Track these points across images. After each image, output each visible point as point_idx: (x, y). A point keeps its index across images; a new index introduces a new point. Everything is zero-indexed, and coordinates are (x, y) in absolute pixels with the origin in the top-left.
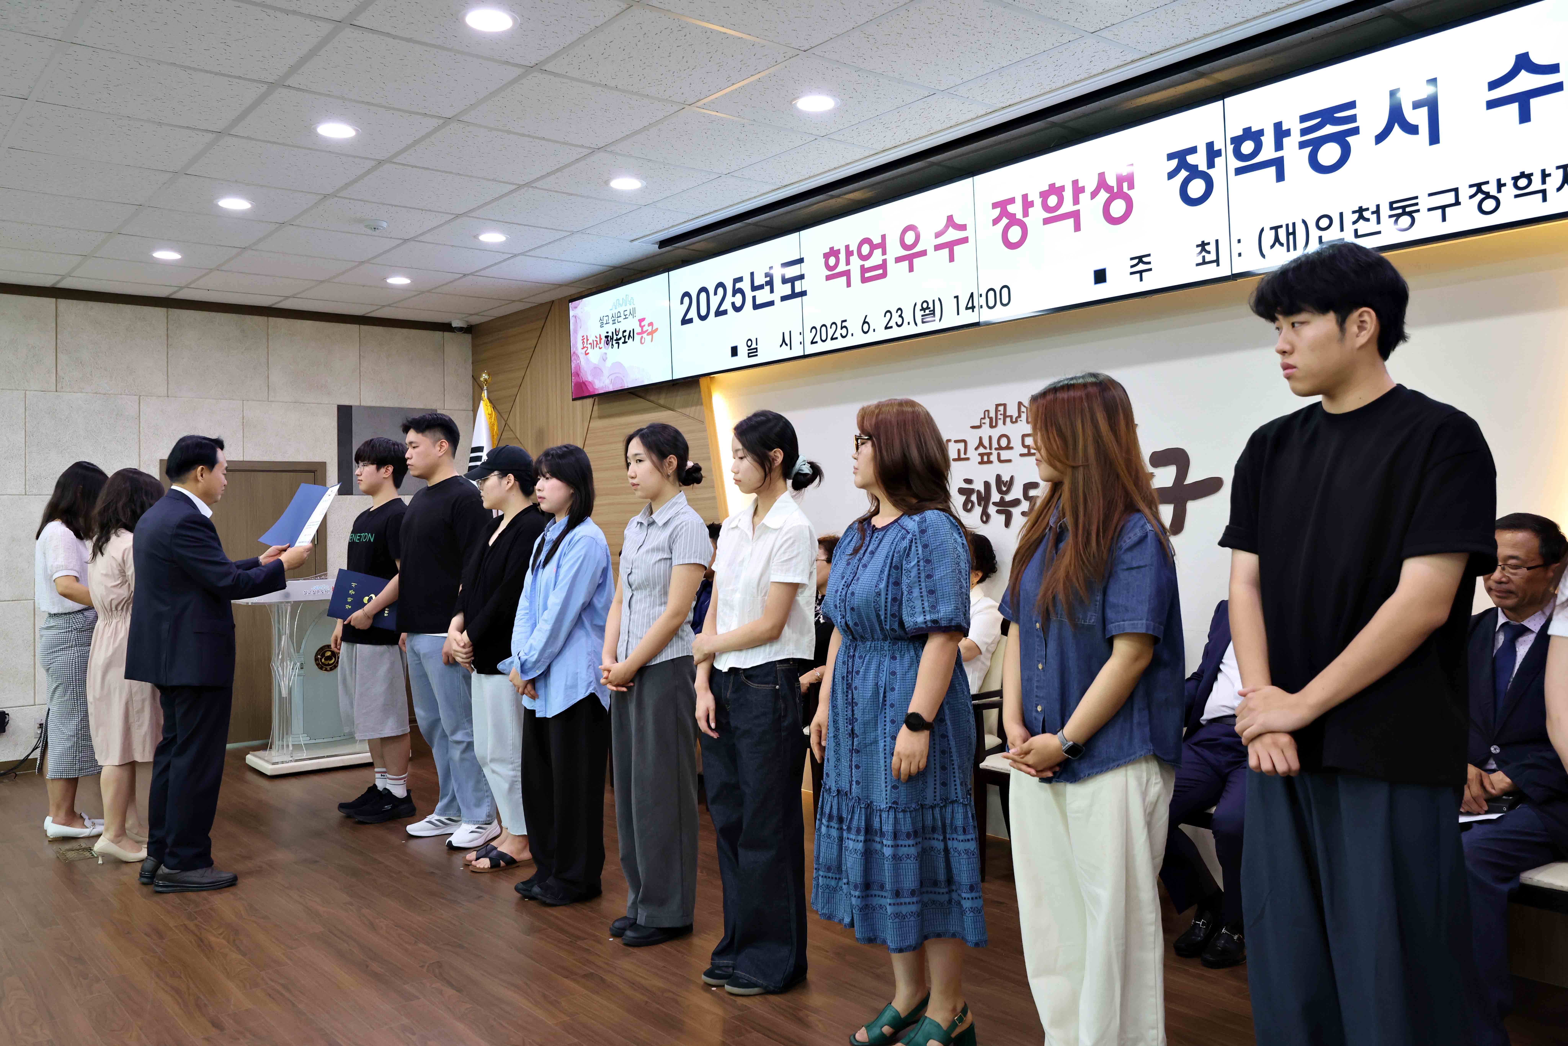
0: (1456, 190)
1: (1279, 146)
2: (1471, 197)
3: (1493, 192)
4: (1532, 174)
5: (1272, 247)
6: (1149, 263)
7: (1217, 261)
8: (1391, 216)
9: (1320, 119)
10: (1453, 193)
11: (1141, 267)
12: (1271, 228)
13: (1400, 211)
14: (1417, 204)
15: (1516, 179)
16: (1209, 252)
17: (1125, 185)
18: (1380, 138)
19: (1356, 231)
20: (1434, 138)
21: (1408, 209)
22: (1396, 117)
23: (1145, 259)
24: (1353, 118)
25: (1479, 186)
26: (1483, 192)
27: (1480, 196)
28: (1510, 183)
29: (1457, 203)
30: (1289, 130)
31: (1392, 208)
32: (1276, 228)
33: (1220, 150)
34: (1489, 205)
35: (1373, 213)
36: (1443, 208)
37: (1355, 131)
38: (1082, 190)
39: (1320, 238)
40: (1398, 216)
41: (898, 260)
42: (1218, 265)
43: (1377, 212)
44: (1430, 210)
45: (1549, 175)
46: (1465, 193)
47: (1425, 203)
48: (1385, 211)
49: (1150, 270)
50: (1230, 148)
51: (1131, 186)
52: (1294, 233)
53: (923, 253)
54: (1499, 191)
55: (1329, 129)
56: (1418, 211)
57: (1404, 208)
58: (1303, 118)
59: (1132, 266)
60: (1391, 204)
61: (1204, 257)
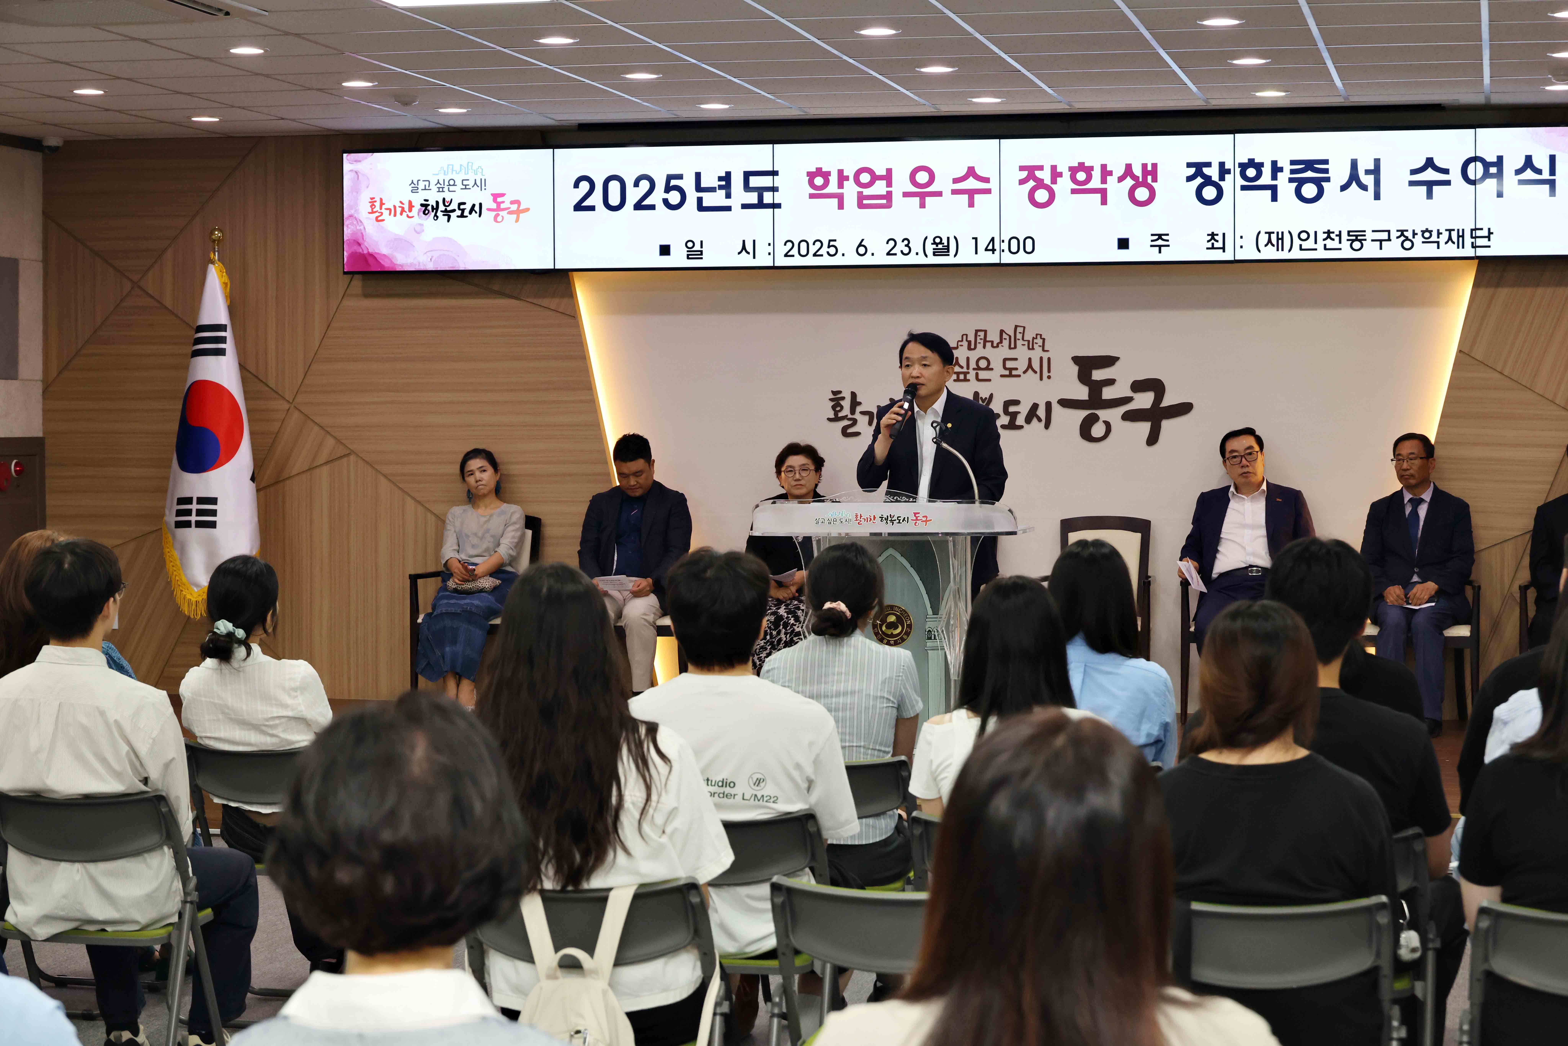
0: (1389, 231)
1: (1274, 177)
2: (1398, 237)
3: (1410, 237)
4: (1432, 231)
5: (1266, 245)
6: (1168, 241)
7: (1223, 249)
8: (1348, 240)
9: (1304, 166)
10: (1387, 233)
11: (1160, 242)
12: (1266, 233)
13: (1354, 238)
14: (1365, 235)
15: (1423, 232)
16: (1217, 241)
17: (1149, 178)
18: (1344, 188)
19: (1325, 245)
20: (1377, 196)
21: (1359, 238)
22: (1354, 177)
23: (1163, 237)
24: (1326, 171)
25: (1402, 232)
26: (1405, 236)
27: (1403, 238)
28: (1420, 234)
29: (1389, 240)
30: (1282, 168)
31: (1349, 235)
32: (1270, 233)
33: (1230, 170)
34: (1407, 244)
35: (1337, 235)
36: (1381, 241)
37: (1328, 180)
38: (1110, 173)
39: (1301, 246)
40: (1353, 241)
41: (906, 195)
42: (1224, 251)
43: (1339, 235)
44: (1373, 240)
45: (1441, 233)
46: (1394, 234)
47: (1370, 236)
48: (1345, 236)
49: (1168, 246)
50: (1238, 170)
51: (1155, 180)
52: (1282, 239)
53: (939, 194)
54: (1414, 237)
55: (1309, 174)
56: (1365, 240)
57: (1357, 236)
58: (1293, 162)
59: (1152, 241)
60: (1349, 232)
61: (1213, 244)
